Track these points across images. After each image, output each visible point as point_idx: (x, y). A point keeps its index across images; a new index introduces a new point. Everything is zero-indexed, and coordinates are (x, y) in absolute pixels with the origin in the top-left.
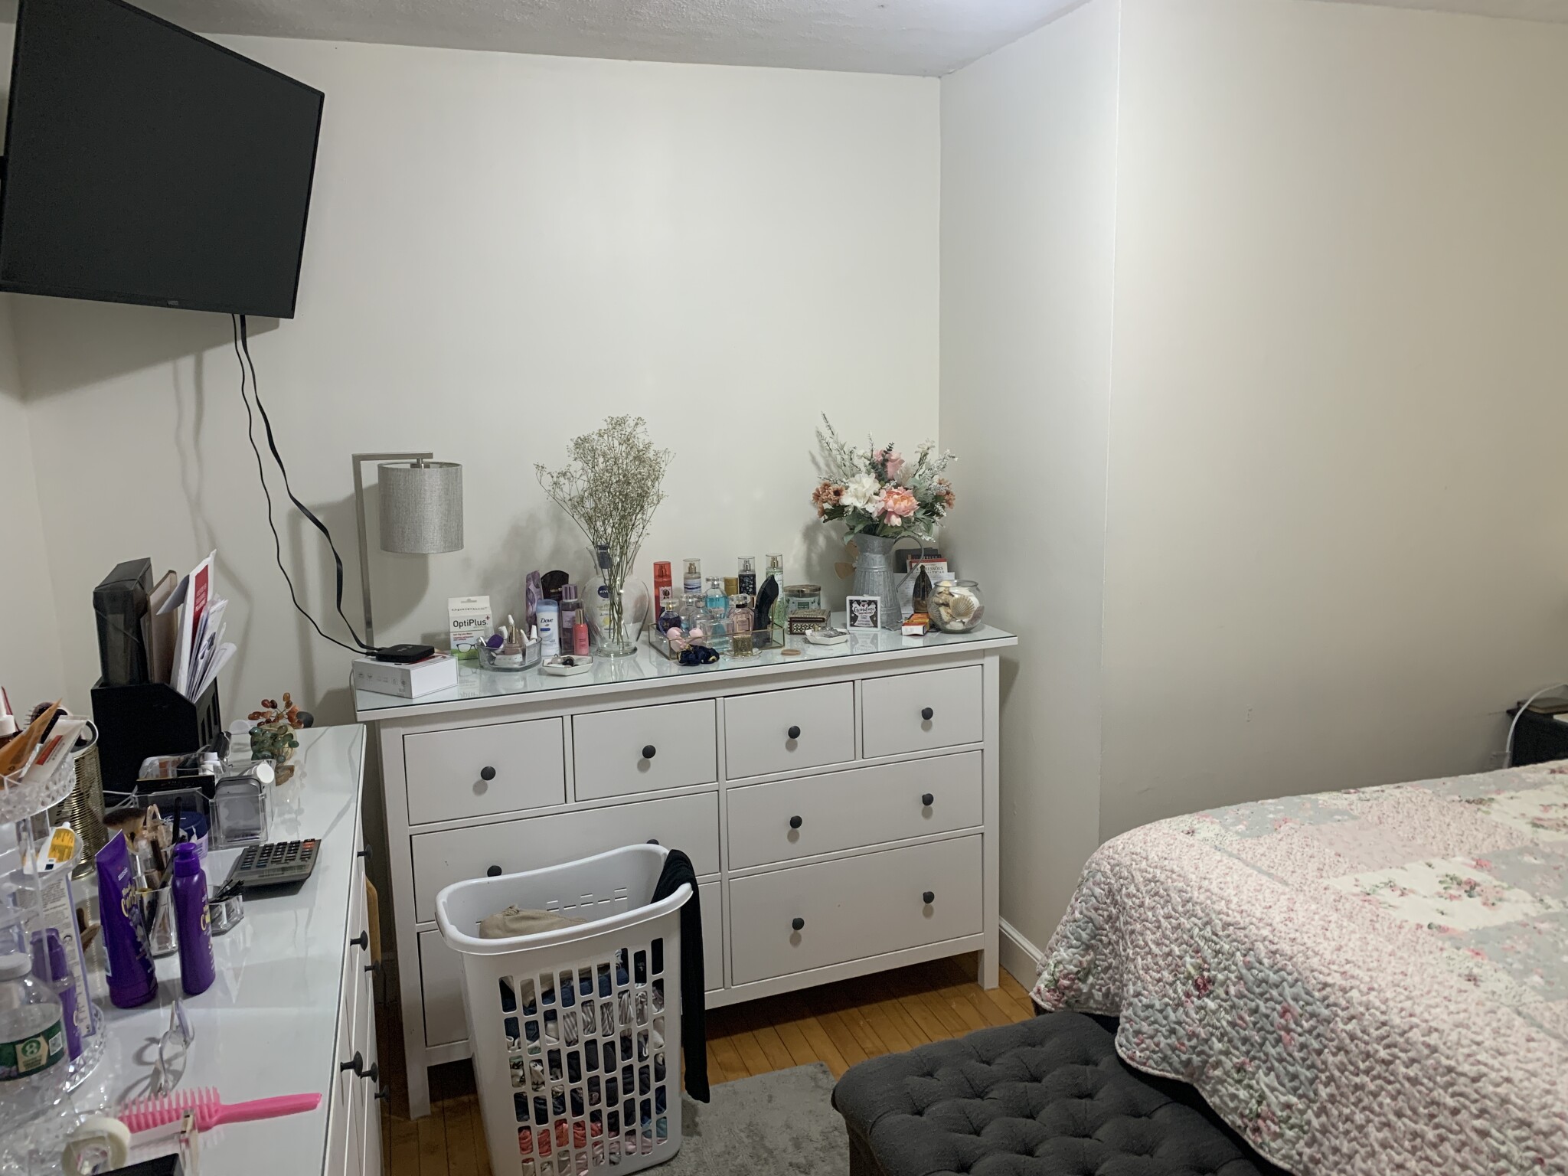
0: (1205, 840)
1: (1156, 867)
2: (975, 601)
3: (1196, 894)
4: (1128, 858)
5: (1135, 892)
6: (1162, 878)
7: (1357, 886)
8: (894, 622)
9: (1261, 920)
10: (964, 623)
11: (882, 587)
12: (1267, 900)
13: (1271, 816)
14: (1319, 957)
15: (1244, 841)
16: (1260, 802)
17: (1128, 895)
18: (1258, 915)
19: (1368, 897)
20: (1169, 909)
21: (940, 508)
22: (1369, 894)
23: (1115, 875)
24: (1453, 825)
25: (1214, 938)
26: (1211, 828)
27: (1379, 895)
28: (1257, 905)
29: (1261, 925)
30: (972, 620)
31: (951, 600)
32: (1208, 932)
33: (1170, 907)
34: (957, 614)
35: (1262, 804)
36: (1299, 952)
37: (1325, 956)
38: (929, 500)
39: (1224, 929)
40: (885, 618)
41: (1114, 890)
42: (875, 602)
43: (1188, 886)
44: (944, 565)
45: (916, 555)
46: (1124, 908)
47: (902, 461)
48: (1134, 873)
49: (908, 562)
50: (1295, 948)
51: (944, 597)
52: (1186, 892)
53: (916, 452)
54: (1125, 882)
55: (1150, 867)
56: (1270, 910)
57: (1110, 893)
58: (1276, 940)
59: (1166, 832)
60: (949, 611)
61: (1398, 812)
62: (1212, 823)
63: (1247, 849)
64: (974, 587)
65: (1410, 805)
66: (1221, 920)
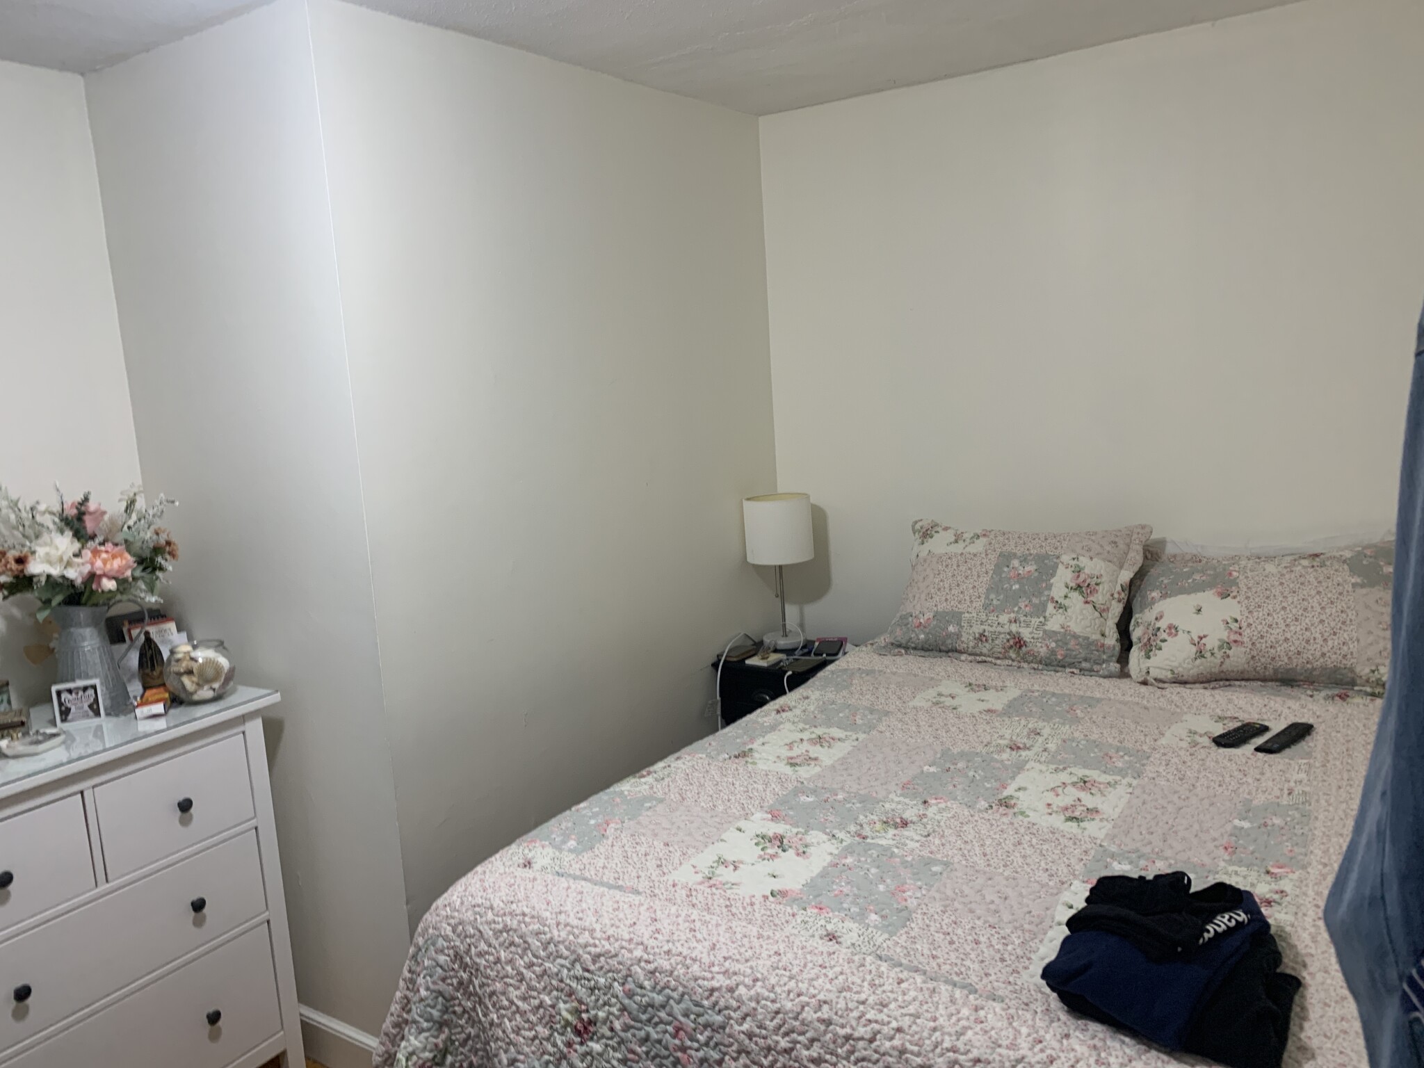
0: (544, 868)
1: (505, 914)
2: (224, 662)
3: (555, 933)
4: (470, 913)
5: (486, 948)
6: (514, 924)
7: (696, 873)
8: (121, 706)
9: (631, 940)
10: (214, 690)
11: (99, 668)
12: (629, 917)
13: (592, 822)
14: (698, 963)
15: (580, 857)
16: (573, 809)
17: (480, 955)
18: (627, 937)
19: (712, 882)
20: (529, 957)
21: (163, 562)
22: (710, 878)
23: (459, 936)
24: (737, 783)
25: (587, 974)
26: (544, 852)
27: (719, 876)
28: (622, 926)
29: (632, 946)
30: (223, 684)
31: (195, 666)
32: (578, 971)
33: (530, 955)
34: (204, 680)
35: (578, 810)
36: (677, 964)
37: (703, 961)
38: (147, 554)
39: (594, 962)
40: (108, 702)
41: (462, 953)
42: (94, 687)
43: (545, 925)
44: (172, 626)
45: (137, 618)
46: (477, 970)
47: (104, 513)
48: (481, 928)
49: (125, 630)
50: (673, 961)
51: (184, 664)
52: (545, 933)
53: (120, 500)
54: (473, 940)
55: (498, 916)
56: (636, 927)
57: (457, 957)
58: (651, 957)
59: (502, 871)
60: (195, 679)
61: (691, 784)
62: (543, 847)
63: (587, 866)
64: (220, 646)
65: (696, 774)
66: (589, 953)
